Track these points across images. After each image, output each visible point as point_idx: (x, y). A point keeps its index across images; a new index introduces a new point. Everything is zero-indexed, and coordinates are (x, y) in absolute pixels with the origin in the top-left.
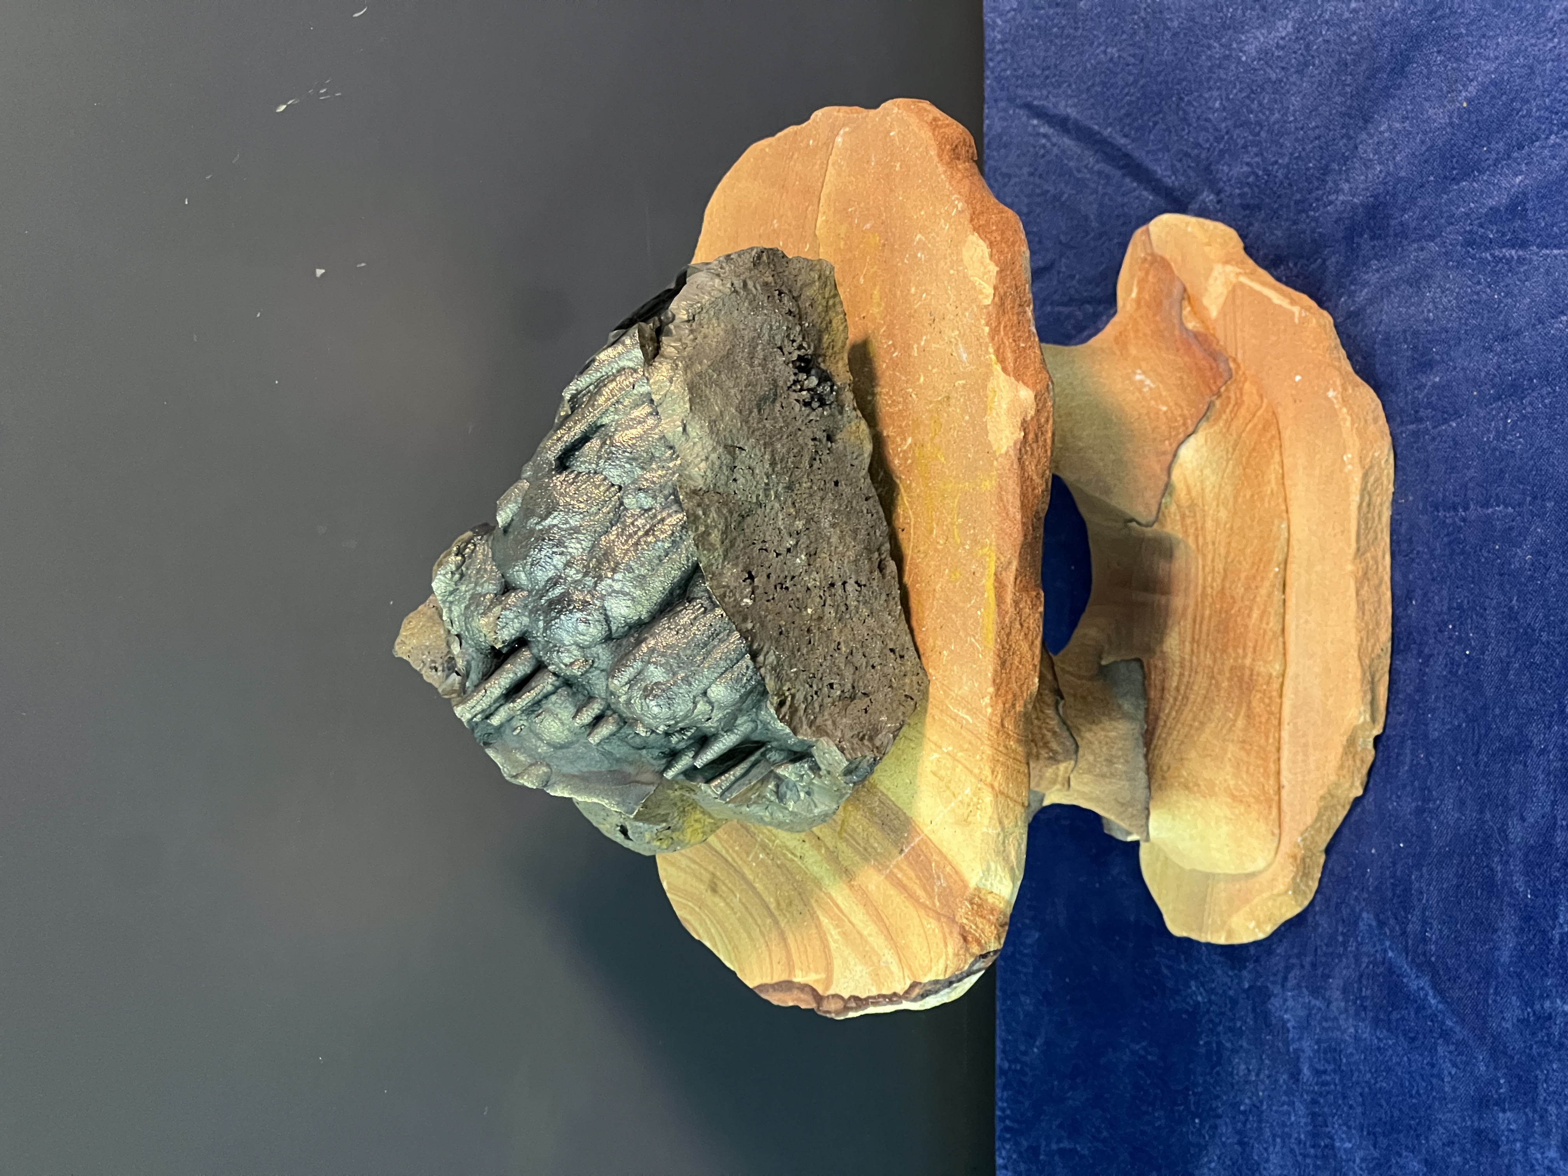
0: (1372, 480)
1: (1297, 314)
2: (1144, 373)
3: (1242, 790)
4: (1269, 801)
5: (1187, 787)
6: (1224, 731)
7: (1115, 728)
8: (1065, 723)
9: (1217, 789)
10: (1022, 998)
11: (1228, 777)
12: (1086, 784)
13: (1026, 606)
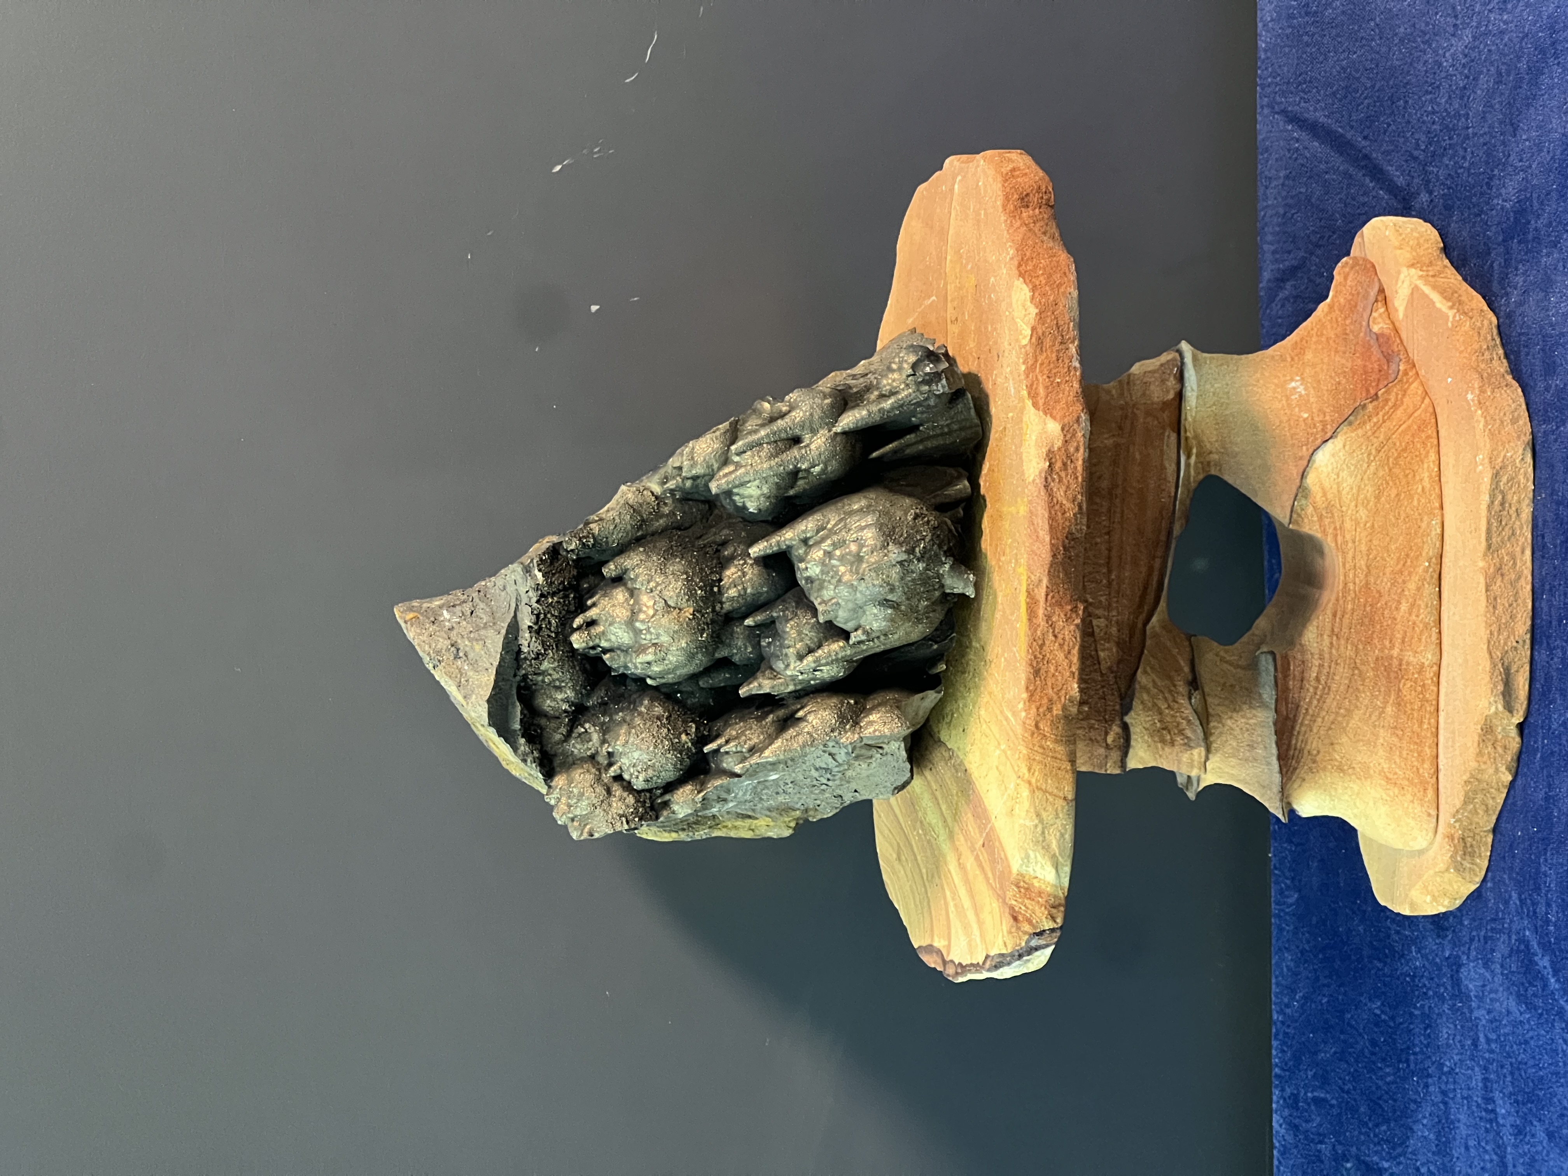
0: (1504, 479)
1: (1451, 319)
2: (1303, 379)
3: (1396, 773)
4: (1423, 783)
5: (1340, 769)
6: (1374, 718)
7: (1255, 716)
8: (1196, 712)
9: (1372, 772)
10: (1286, 955)
11: (1382, 761)
12: (1233, 767)
13: (1059, 619)
